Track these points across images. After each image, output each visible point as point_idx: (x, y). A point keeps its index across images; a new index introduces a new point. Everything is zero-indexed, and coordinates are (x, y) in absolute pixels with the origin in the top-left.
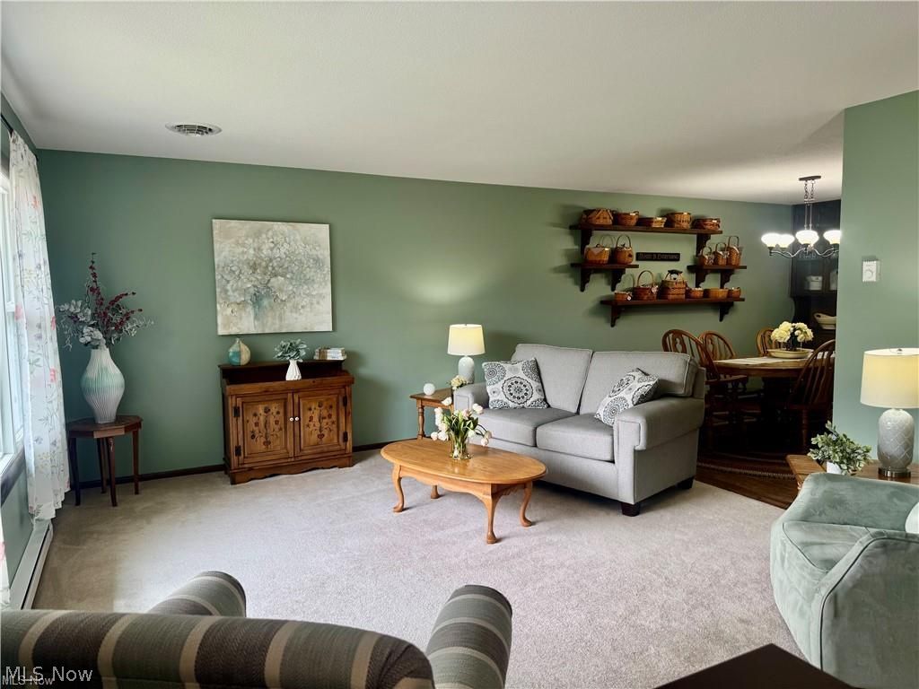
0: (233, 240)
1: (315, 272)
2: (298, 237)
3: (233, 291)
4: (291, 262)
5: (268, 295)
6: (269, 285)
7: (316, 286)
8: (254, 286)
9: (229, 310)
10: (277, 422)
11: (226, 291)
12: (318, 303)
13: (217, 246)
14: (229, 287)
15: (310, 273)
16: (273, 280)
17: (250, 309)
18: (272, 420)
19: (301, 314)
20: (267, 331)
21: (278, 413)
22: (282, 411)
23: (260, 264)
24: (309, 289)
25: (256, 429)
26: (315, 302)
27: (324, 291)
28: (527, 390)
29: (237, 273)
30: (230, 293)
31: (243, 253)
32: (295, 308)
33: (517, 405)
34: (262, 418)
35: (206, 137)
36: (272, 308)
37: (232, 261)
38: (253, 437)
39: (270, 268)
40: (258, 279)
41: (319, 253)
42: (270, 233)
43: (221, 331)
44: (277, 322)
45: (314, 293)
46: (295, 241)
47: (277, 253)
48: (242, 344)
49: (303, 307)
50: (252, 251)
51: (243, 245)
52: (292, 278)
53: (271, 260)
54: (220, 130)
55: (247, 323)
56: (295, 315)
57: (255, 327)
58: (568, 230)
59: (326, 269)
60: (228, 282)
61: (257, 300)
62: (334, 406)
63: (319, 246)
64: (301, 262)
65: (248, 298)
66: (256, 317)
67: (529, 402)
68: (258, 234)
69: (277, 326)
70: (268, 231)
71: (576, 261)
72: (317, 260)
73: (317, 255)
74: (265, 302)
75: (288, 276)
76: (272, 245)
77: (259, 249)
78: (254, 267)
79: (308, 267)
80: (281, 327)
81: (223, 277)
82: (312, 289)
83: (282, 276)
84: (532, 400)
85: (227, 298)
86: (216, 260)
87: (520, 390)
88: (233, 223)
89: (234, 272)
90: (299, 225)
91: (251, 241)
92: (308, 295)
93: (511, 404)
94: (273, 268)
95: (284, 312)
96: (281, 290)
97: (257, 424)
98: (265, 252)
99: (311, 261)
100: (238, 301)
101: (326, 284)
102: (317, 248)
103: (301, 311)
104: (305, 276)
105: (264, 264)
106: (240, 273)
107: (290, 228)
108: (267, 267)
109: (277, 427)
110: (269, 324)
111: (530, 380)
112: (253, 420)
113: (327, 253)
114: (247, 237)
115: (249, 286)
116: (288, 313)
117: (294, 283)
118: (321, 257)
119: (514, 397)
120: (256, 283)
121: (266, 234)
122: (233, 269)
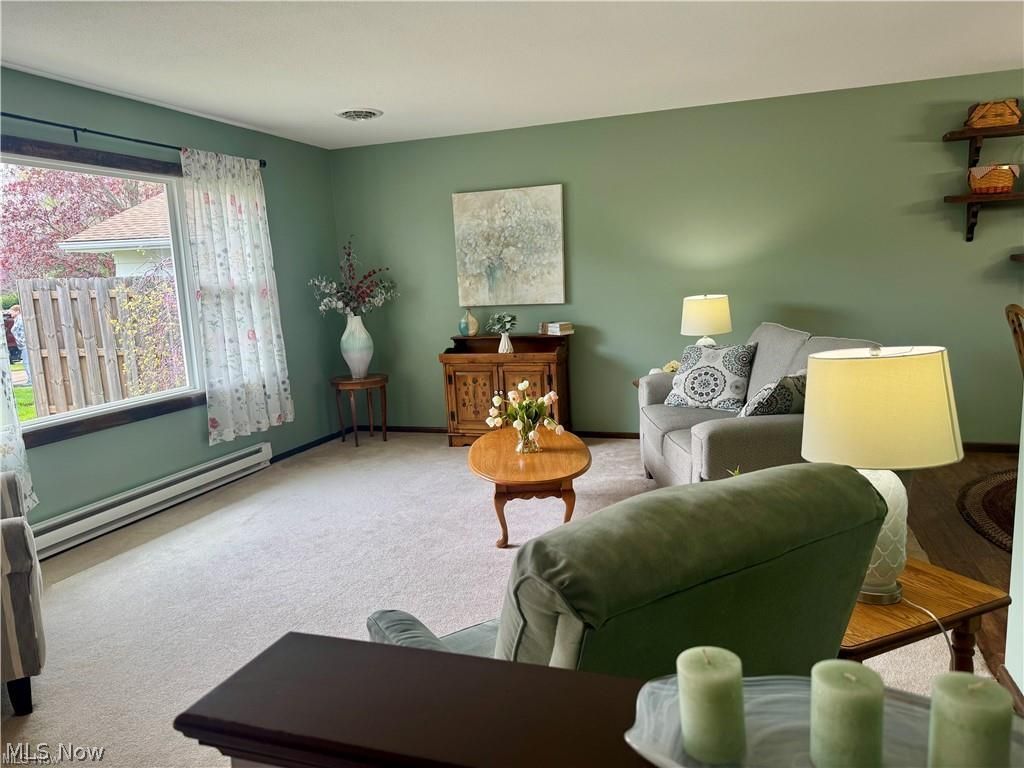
0: (469, 213)
1: (546, 239)
2: (529, 203)
3: (471, 264)
4: (522, 230)
5: (501, 266)
6: (502, 256)
7: (547, 254)
8: (489, 258)
9: (468, 283)
10: (484, 394)
11: (465, 264)
12: (549, 273)
13: (456, 220)
14: (467, 260)
15: (539, 240)
16: (505, 251)
17: (485, 281)
18: (480, 391)
19: (532, 285)
20: (500, 303)
21: (485, 385)
22: (488, 383)
23: (493, 235)
24: (539, 258)
25: (466, 398)
26: (545, 271)
27: (554, 260)
28: (716, 385)
29: (473, 246)
30: (468, 266)
31: (478, 225)
32: (526, 279)
33: (697, 404)
34: (471, 388)
35: (373, 120)
36: (504, 279)
37: (469, 235)
38: (464, 405)
39: (502, 239)
40: (491, 251)
41: (549, 218)
42: (502, 202)
43: (462, 303)
44: (509, 294)
45: (544, 263)
46: (526, 207)
47: (509, 222)
48: (470, 317)
49: (534, 278)
50: (486, 223)
51: (478, 217)
52: (523, 248)
53: (503, 231)
54: (382, 113)
55: (483, 297)
56: (526, 287)
57: (490, 299)
58: (941, 144)
59: (558, 235)
60: (466, 254)
61: (491, 272)
62: (539, 385)
63: (550, 210)
64: (531, 229)
65: (483, 270)
66: (491, 289)
67: (715, 402)
68: (490, 206)
69: (509, 298)
70: (500, 200)
71: (956, 191)
72: (548, 226)
73: (548, 221)
74: (498, 274)
75: (519, 245)
76: (504, 214)
77: (493, 220)
78: (488, 239)
79: (539, 234)
80: (513, 299)
81: (461, 250)
82: (542, 258)
83: (513, 246)
84: (719, 398)
85: (465, 271)
86: (456, 233)
87: (706, 384)
88: (469, 196)
89: (471, 245)
90: (529, 190)
91: (485, 211)
92: (538, 265)
93: (690, 402)
94: (506, 238)
95: (516, 283)
96: (512, 261)
97: (467, 393)
98: (497, 222)
99: (542, 227)
100: (475, 273)
101: (557, 252)
102: (548, 212)
103: (532, 282)
104: (535, 244)
105: (497, 234)
106: (476, 245)
107: (521, 194)
108: (500, 237)
109: (484, 399)
110: (502, 295)
111: (726, 372)
112: (464, 389)
113: (559, 217)
114: (482, 208)
115: (484, 258)
116: (520, 285)
117: (525, 253)
118: (552, 222)
119: (696, 393)
120: (491, 255)
121: (499, 204)
122: (470, 241)
